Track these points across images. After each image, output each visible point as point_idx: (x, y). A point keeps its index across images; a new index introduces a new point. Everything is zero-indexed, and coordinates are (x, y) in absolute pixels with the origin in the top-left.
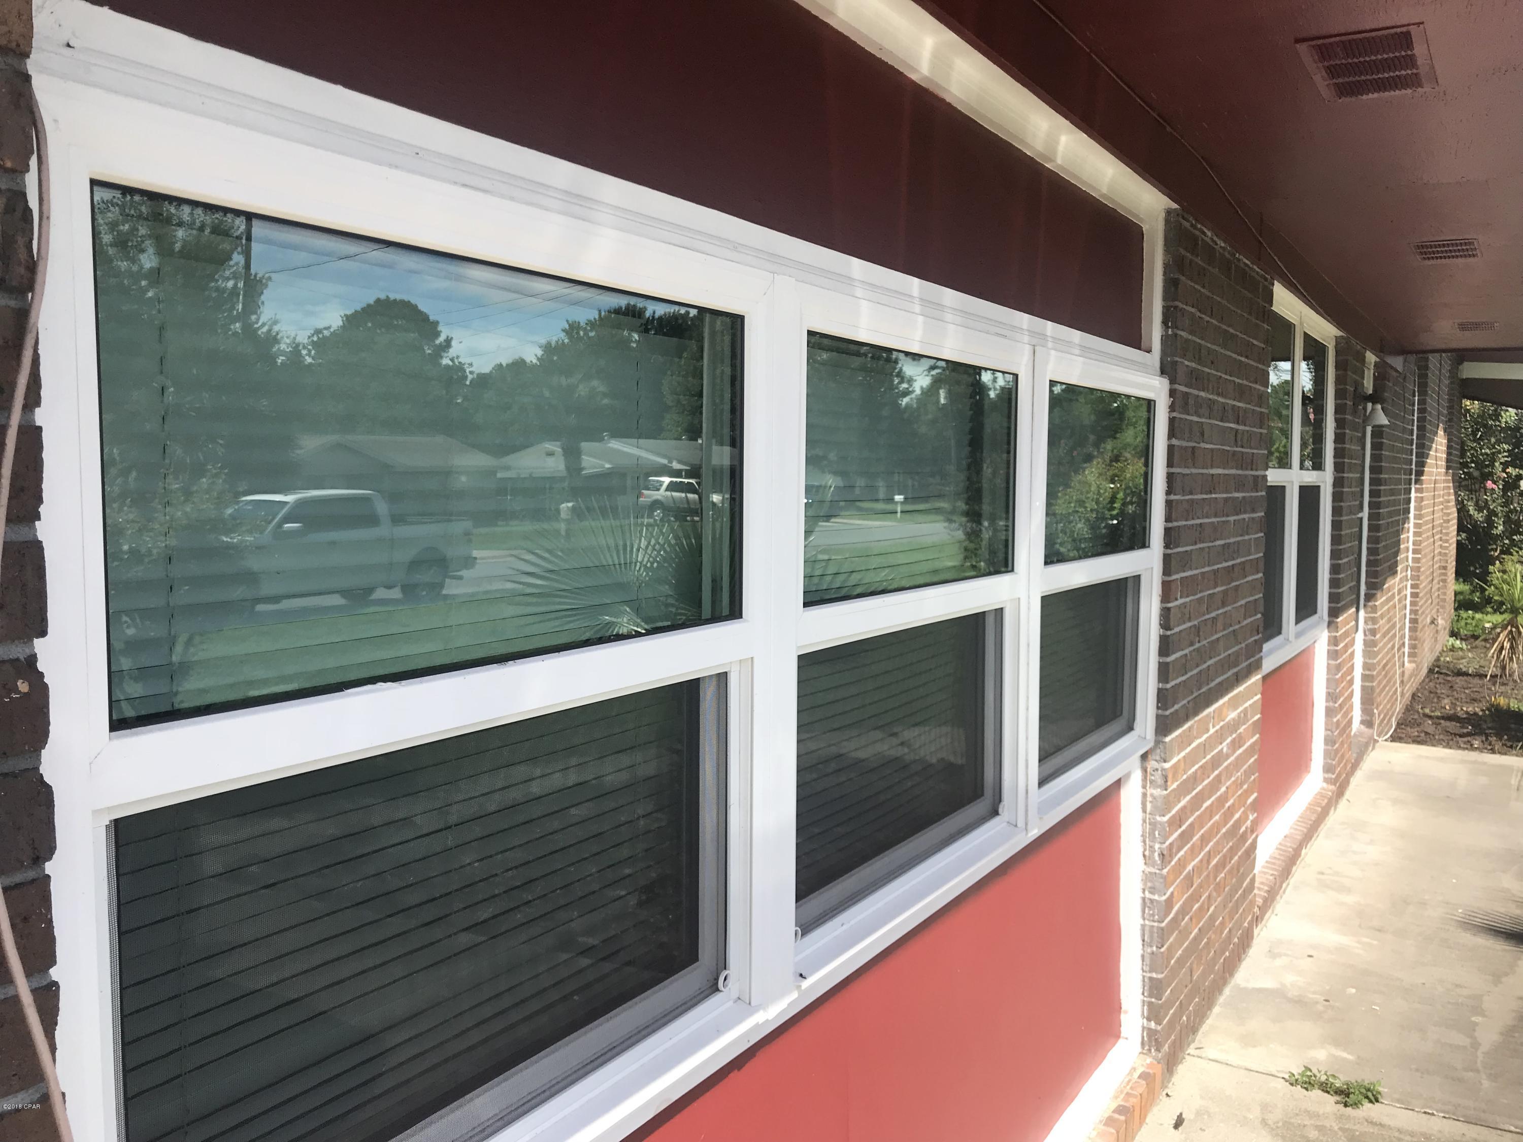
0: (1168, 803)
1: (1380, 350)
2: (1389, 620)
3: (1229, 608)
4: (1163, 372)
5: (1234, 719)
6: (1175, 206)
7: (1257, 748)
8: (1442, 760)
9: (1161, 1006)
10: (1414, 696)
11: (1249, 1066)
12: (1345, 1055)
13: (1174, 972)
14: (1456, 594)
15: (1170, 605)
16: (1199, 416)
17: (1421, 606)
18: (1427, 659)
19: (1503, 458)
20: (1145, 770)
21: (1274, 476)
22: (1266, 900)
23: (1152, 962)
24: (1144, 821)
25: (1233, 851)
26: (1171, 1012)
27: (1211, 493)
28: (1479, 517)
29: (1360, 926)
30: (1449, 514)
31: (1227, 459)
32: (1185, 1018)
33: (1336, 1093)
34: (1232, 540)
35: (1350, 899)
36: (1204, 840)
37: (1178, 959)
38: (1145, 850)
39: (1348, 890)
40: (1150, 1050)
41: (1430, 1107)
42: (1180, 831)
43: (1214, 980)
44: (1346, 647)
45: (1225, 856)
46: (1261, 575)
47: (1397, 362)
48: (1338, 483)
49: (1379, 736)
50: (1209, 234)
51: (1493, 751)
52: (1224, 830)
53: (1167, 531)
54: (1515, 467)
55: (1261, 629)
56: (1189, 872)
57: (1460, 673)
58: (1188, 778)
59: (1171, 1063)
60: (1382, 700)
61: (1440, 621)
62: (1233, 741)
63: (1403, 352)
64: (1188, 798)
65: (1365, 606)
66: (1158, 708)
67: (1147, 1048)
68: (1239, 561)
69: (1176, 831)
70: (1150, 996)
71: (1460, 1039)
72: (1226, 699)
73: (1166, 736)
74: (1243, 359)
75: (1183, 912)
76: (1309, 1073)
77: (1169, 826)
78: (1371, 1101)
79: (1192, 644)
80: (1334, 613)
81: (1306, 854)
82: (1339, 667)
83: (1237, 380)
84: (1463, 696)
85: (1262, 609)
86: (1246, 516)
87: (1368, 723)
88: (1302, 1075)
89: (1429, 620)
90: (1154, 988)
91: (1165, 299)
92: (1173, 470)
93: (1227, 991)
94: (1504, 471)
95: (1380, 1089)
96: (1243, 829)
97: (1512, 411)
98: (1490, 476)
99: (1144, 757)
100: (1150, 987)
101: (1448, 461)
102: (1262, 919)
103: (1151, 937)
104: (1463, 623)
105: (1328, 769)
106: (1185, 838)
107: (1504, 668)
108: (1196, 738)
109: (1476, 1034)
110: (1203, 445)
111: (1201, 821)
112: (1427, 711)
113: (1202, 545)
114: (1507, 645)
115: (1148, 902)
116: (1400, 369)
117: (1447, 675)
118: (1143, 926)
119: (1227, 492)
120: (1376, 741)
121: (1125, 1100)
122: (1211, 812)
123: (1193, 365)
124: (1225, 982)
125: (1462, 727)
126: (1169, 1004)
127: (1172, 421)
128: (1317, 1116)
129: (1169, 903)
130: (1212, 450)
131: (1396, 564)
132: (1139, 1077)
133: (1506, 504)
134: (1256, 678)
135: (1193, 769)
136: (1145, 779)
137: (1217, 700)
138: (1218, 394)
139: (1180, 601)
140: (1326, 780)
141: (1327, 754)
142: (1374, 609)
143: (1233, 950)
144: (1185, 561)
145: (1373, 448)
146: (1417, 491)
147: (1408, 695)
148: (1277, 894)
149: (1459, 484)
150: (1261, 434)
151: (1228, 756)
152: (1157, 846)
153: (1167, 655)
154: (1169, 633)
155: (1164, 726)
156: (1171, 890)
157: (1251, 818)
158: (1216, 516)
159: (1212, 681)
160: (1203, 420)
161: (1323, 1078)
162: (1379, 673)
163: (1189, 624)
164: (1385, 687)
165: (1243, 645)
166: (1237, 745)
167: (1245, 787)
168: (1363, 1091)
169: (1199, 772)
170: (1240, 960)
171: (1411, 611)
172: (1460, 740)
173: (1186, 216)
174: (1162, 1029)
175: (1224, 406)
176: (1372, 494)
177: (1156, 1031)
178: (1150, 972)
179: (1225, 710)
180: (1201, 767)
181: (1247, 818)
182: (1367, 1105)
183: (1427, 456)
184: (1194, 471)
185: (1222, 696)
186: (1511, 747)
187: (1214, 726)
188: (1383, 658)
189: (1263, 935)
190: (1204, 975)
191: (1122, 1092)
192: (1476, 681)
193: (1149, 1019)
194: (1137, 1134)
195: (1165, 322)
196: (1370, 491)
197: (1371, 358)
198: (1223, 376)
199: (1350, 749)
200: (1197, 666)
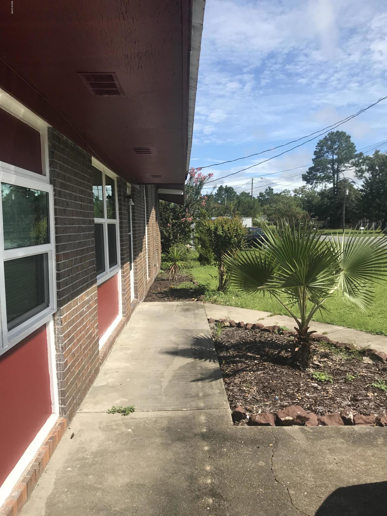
0: (63, 330)
1: (131, 182)
2: (141, 265)
3: (83, 263)
4: (51, 183)
5: (87, 299)
6: (51, 126)
7: (97, 308)
8: (157, 305)
9: (65, 399)
10: (150, 288)
11: (96, 411)
12: (125, 400)
13: (70, 387)
14: (162, 257)
15: (59, 263)
16: (66, 199)
17: (151, 261)
18: (154, 276)
19: (171, 217)
20: (54, 320)
21: (97, 220)
22: (103, 357)
23: (61, 385)
24: (55, 337)
25: (90, 343)
26: (69, 400)
27: (73, 225)
28: (167, 234)
29: (132, 359)
30: (158, 234)
31: (78, 214)
32: (75, 401)
33: (122, 412)
34: (82, 241)
35: (129, 352)
36: (79, 341)
37: (71, 382)
38: (56, 347)
39: (128, 349)
40: (62, 415)
41: (148, 409)
42: (69, 339)
43: (85, 387)
44: (127, 274)
45: (87, 345)
46: (94, 252)
47: (137, 187)
48: (121, 223)
49: (140, 301)
50: (65, 137)
51: (170, 301)
52: (86, 336)
53: (56, 238)
54: (174, 220)
55: (96, 269)
56: (73, 352)
57: (163, 280)
58: (71, 321)
59: (70, 418)
60: (140, 290)
61: (157, 265)
62: (88, 307)
63: (139, 184)
64: (71, 327)
65: (133, 261)
66: (57, 298)
67: (61, 414)
68: (86, 247)
69: (67, 339)
70: (61, 397)
71: (158, 387)
72: (84, 293)
73: (61, 307)
74: (82, 181)
75: (72, 366)
76: (114, 408)
77: (64, 338)
78: (132, 412)
79: (69, 275)
80: (122, 264)
81: (117, 340)
82: (125, 281)
83: (80, 188)
84: (163, 286)
85: (95, 263)
86: (87, 233)
87: (136, 297)
88: (112, 409)
89: (154, 265)
90: (62, 393)
91: (49, 158)
92: (56, 217)
93: (91, 389)
94: (172, 221)
95: (134, 407)
96: (94, 335)
97: (173, 204)
98: (168, 222)
99: (54, 315)
100: (61, 394)
101: (156, 218)
102: (102, 363)
103: (60, 376)
104: (164, 265)
105: (124, 313)
106: (70, 341)
107: (173, 277)
108: (73, 307)
109: (162, 384)
110: (68, 209)
111: (77, 335)
112: (154, 292)
113: (70, 242)
114: (174, 270)
115: (58, 365)
116: (138, 189)
117: (159, 281)
118: (57, 373)
119: (79, 224)
120: (139, 302)
121: (53, 434)
122: (80, 331)
123: (62, 181)
124: (90, 386)
125: (163, 295)
126: (69, 397)
127: (55, 200)
128: (116, 421)
129: (66, 364)
130: (72, 210)
131: (142, 248)
132: (58, 425)
133: (173, 230)
134: (95, 286)
135: (73, 317)
136: (54, 323)
137: (80, 294)
138: (73, 192)
139: (63, 261)
140: (123, 316)
141: (123, 308)
142: (136, 262)
143: (92, 375)
144: (64, 248)
145: (132, 213)
146: (148, 226)
147: (149, 288)
148: (108, 354)
149: (160, 225)
150: (91, 206)
151: (86, 312)
152: (60, 345)
153: (60, 280)
154: (59, 272)
155: (60, 304)
156: (67, 359)
157: (96, 331)
158: (75, 233)
159: (78, 287)
160: (68, 200)
161: (118, 409)
162: (139, 282)
163: (67, 269)
164: (141, 286)
165: (89, 275)
166: (89, 308)
167: (93, 321)
168: (130, 409)
169: (75, 318)
170: (95, 378)
171: (148, 262)
172: (162, 299)
173: (55, 130)
174: (66, 407)
175: (76, 196)
176: (133, 227)
177: (64, 408)
178: (61, 388)
179: (84, 297)
180: (76, 316)
181: (95, 331)
182: (131, 413)
183: (150, 216)
184: (65, 217)
185: (82, 292)
186: (174, 299)
187: (80, 303)
188: (140, 277)
189: (103, 369)
190: (81, 386)
191: (52, 432)
192: (167, 281)
193: (61, 405)
194: (58, 445)
195: (50, 166)
196: (133, 226)
197: (129, 185)
198: (75, 186)
199: (130, 305)
200: (72, 283)
